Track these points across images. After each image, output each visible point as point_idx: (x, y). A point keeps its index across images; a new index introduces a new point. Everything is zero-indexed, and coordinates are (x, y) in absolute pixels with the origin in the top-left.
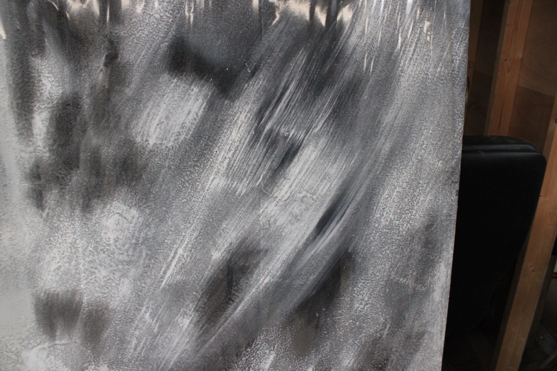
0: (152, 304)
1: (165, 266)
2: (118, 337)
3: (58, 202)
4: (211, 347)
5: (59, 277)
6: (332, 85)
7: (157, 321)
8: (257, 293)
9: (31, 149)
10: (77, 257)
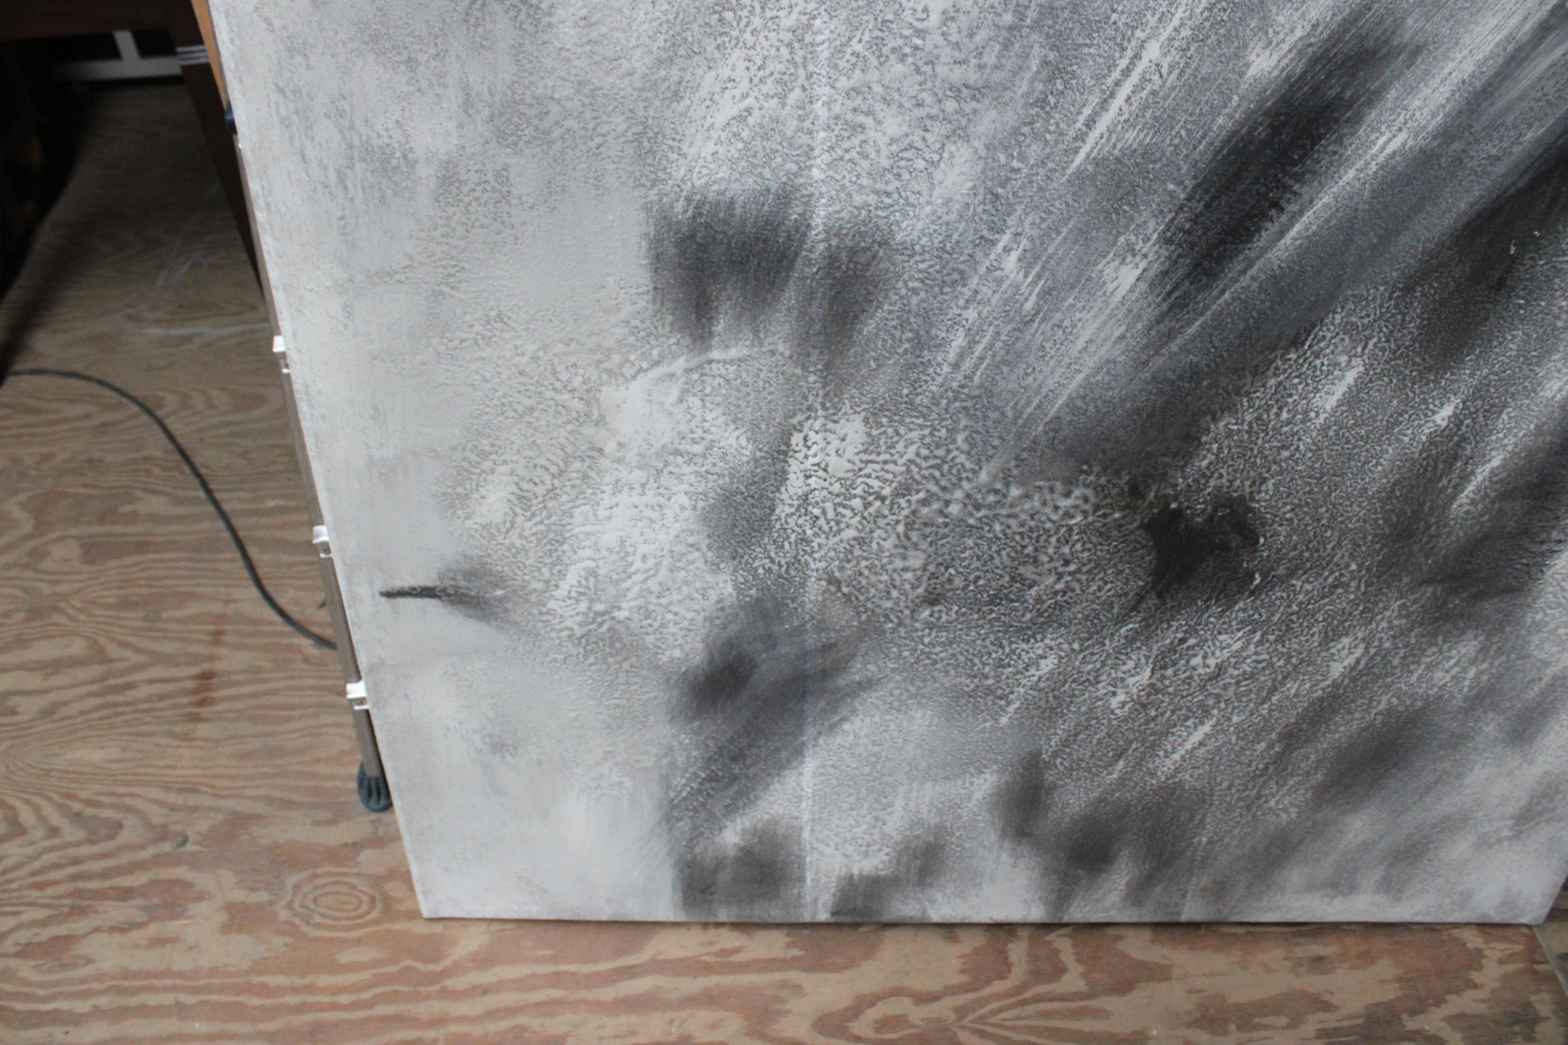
0: (1033, 224)
1: (1094, 100)
2: (911, 330)
4: (1185, 349)
5: (740, 145)
7: (1039, 276)
8: (1357, 184)
10: (809, 76)
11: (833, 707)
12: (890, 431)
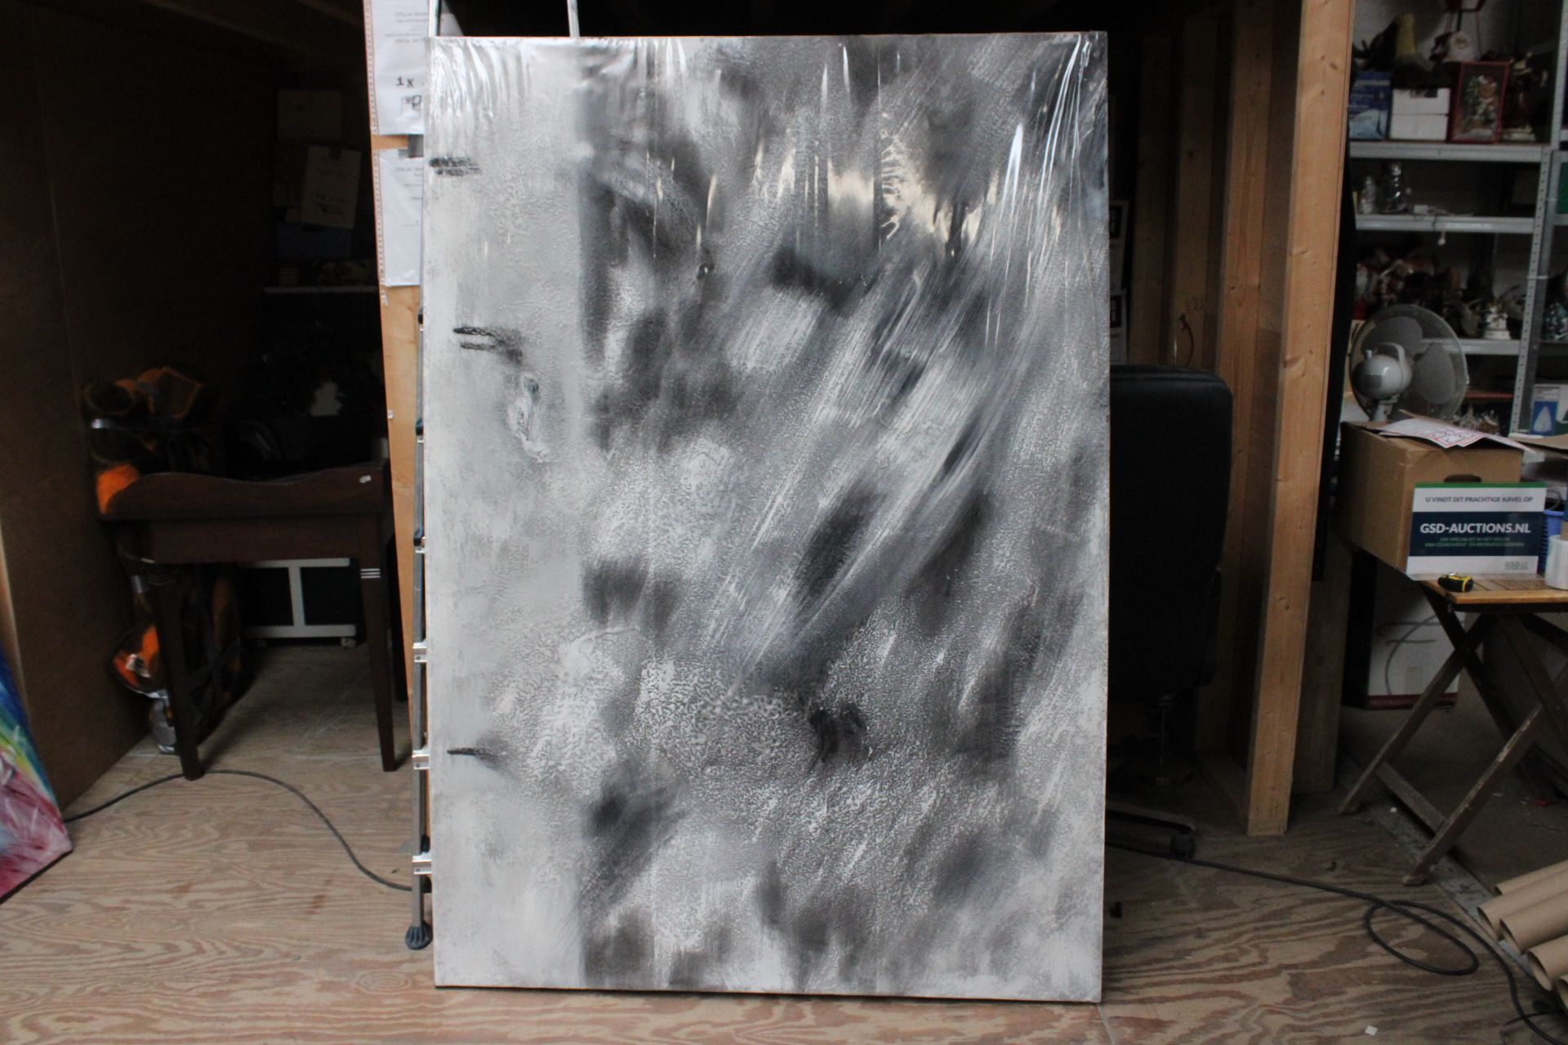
0: (740, 571)
1: (759, 519)
2: (692, 620)
3: (628, 440)
4: (813, 628)
5: (620, 538)
6: (959, 298)
7: (745, 595)
8: (873, 551)
9: (600, 375)
10: (647, 511)
11: (665, 829)
12: (686, 669)
